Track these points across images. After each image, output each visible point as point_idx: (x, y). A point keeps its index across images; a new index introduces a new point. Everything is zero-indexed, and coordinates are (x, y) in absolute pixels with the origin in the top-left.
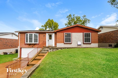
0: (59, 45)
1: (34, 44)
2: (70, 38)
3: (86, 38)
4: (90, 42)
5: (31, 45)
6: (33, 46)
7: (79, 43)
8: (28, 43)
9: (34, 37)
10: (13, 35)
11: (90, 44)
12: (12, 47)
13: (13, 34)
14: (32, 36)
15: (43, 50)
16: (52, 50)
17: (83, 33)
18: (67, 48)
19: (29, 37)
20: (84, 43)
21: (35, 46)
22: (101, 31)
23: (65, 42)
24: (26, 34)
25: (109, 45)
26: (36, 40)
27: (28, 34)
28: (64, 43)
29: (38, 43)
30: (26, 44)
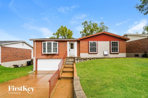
0: (83, 55)
1: (54, 55)
2: (95, 47)
3: (114, 47)
4: (118, 52)
5: (50, 55)
6: (52, 56)
7: (106, 53)
8: (47, 53)
9: (54, 47)
10: (24, 44)
11: (118, 53)
12: (23, 58)
13: (23, 42)
14: (51, 45)
15: (67, 62)
16: (79, 60)
17: (110, 41)
18: (97, 58)
19: (48, 46)
20: (111, 52)
21: (55, 56)
22: (129, 39)
23: (90, 51)
24: (43, 42)
25: (135, 55)
26: (55, 50)
27: (46, 42)
28: (89, 53)
29: (58, 53)
30: (43, 55)
